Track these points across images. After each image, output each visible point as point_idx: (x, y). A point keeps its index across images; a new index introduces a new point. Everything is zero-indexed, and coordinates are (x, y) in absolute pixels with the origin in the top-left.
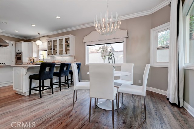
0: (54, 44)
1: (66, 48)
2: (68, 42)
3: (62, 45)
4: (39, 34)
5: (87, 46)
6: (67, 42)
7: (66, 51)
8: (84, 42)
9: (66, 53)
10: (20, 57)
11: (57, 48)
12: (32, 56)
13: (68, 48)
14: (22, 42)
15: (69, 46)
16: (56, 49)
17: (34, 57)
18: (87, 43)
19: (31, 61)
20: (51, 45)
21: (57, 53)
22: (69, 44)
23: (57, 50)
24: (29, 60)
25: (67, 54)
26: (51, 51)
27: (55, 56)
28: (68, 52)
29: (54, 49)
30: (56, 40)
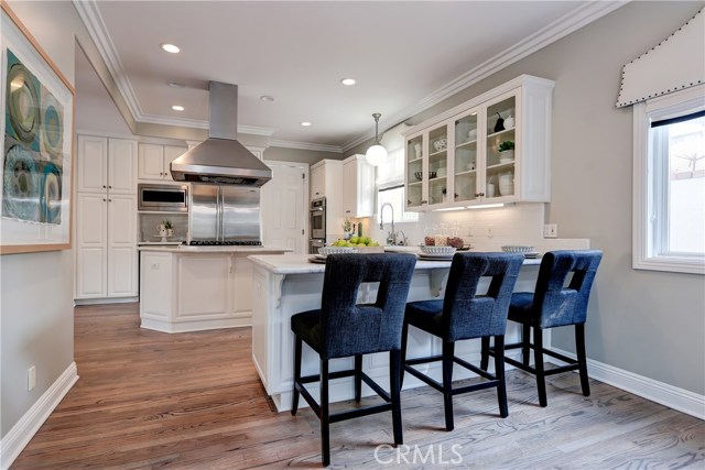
0: (432, 149)
1: (491, 158)
2: (508, 124)
3: (473, 147)
4: (376, 117)
5: (655, 124)
6: (499, 126)
7: (493, 175)
8: (624, 99)
9: (491, 187)
10: (320, 216)
11: (445, 166)
12: (355, 211)
13: (505, 161)
14: (326, 160)
15: (509, 146)
16: (440, 176)
17: (360, 214)
18: (651, 106)
19: (351, 232)
20: (418, 158)
21: (445, 192)
22: (512, 133)
23: (445, 180)
24: (347, 229)
25: (497, 193)
26: (421, 186)
27: (438, 208)
28: (504, 181)
29: (433, 176)
30: (444, 128)
